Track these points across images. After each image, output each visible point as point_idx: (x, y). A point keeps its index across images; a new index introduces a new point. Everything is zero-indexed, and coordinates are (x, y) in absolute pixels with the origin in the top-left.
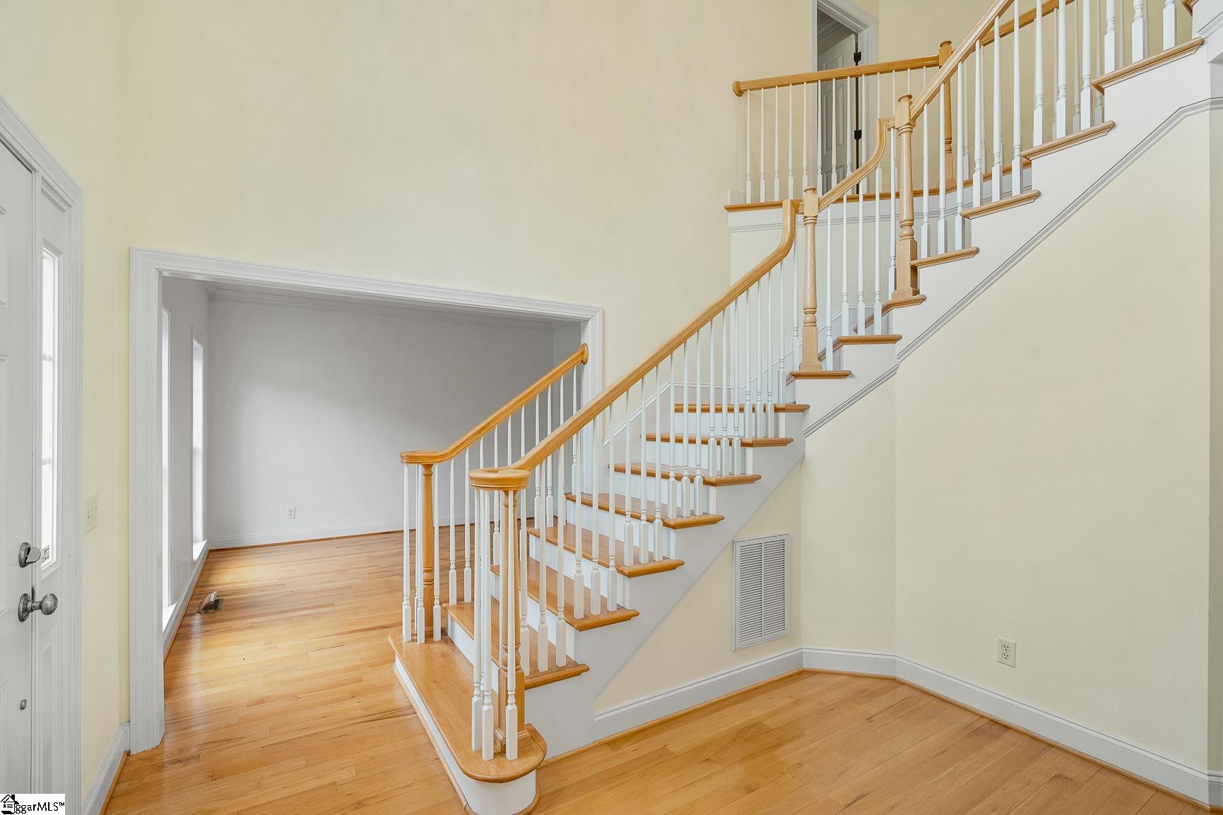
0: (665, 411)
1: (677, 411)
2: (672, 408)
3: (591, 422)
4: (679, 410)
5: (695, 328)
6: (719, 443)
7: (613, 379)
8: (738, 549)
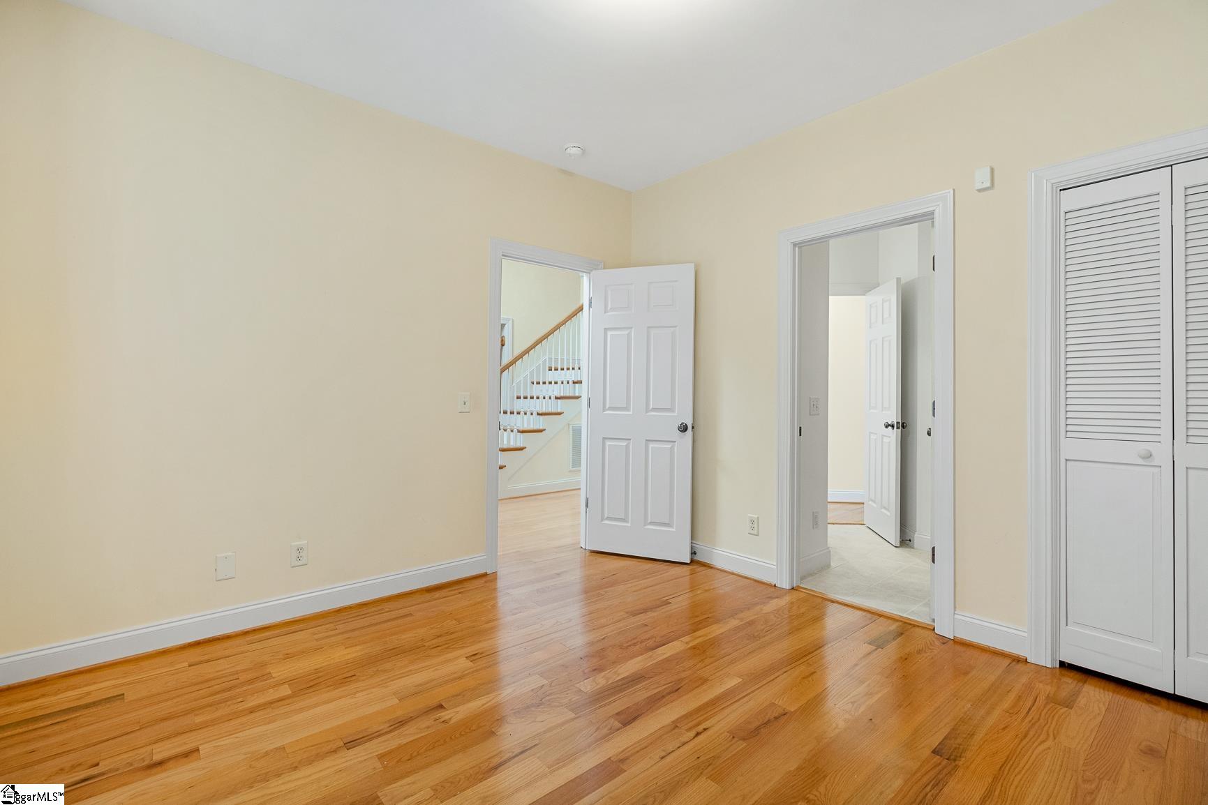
0: (544, 369)
1: (549, 370)
2: (548, 369)
3: (506, 371)
4: (550, 370)
5: (564, 322)
6: (568, 383)
7: (517, 352)
8: (571, 427)
